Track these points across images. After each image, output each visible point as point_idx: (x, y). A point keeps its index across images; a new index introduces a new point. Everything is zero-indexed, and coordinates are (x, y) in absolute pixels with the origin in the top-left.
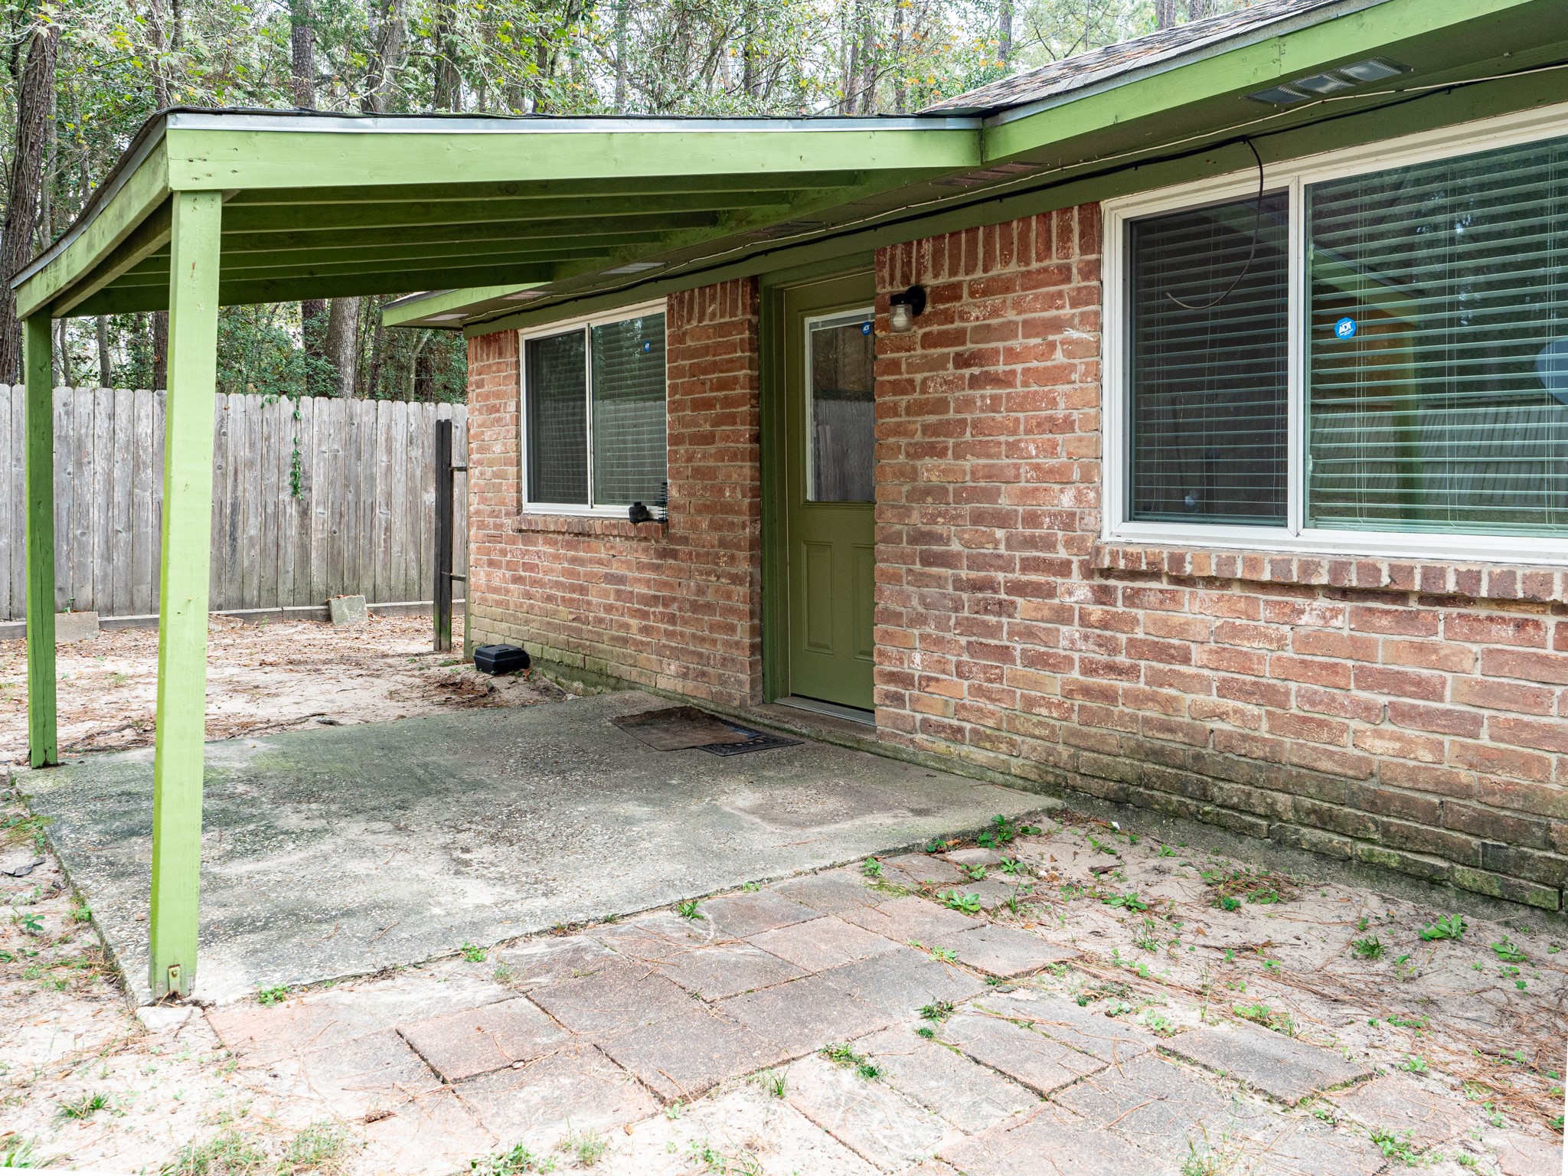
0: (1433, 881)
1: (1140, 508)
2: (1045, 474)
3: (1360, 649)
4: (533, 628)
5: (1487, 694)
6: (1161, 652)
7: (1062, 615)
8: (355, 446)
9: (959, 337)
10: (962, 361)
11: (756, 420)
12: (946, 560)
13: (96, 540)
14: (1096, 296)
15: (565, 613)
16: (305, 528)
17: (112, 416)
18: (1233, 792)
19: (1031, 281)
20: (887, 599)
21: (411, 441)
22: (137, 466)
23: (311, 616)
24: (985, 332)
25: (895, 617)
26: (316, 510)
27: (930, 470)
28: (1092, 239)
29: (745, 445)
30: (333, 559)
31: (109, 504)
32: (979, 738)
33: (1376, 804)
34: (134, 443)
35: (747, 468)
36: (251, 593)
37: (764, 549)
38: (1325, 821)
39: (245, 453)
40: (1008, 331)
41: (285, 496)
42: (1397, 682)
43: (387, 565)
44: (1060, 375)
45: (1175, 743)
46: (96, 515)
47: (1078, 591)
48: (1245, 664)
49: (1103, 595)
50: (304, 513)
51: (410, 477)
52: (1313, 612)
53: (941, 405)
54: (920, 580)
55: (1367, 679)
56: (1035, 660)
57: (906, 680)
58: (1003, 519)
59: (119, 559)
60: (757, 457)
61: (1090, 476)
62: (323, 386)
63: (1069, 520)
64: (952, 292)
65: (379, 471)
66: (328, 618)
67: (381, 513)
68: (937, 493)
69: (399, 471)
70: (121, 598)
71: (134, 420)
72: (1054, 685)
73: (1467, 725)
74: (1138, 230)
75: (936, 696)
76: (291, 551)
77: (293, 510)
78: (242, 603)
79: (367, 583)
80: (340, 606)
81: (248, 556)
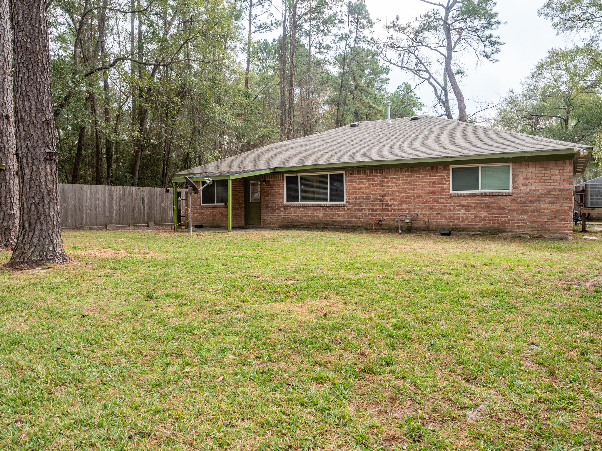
0: (309, 228)
1: (287, 201)
2: (279, 198)
3: (304, 211)
4: (204, 222)
5: (312, 213)
6: (290, 213)
7: (281, 211)
8: (152, 196)
9: (270, 185)
10: (271, 188)
11: (244, 193)
12: (269, 207)
13: (114, 212)
14: (283, 182)
15: (211, 219)
16: (144, 210)
17: (117, 191)
18: (295, 224)
19: (277, 180)
20: (262, 211)
21: (160, 195)
22: (120, 199)
23: (145, 226)
24: (273, 185)
25: (263, 213)
26: (146, 207)
27: (267, 198)
28: (283, 177)
29: (243, 195)
30: (148, 216)
31: (116, 206)
32: (273, 224)
33: (305, 223)
34: (120, 195)
35: (243, 198)
36: (137, 222)
37: (245, 208)
38: (302, 225)
39: (136, 197)
40: (275, 185)
41: (141, 204)
42: (306, 213)
43: (156, 217)
44: (280, 189)
45: (291, 221)
46: (114, 208)
47: (282, 209)
48: (296, 213)
49: (284, 209)
50: (144, 208)
51: (160, 201)
52: (301, 209)
53: (268, 192)
54: (266, 209)
55: (305, 213)
56: (278, 216)
57: (265, 220)
58: (275, 203)
59: (118, 215)
60: (244, 197)
61: (283, 198)
62: (133, 185)
63: (281, 202)
64: (269, 181)
65: (155, 200)
66: (148, 226)
67: (155, 208)
68: (268, 200)
69: (158, 201)
70: (118, 222)
71: (120, 191)
72: (280, 218)
73: (310, 216)
74: (287, 177)
75: (268, 221)
76: (142, 214)
77: (142, 207)
78: (135, 224)
79: (153, 220)
80: (150, 224)
81: (136, 215)
